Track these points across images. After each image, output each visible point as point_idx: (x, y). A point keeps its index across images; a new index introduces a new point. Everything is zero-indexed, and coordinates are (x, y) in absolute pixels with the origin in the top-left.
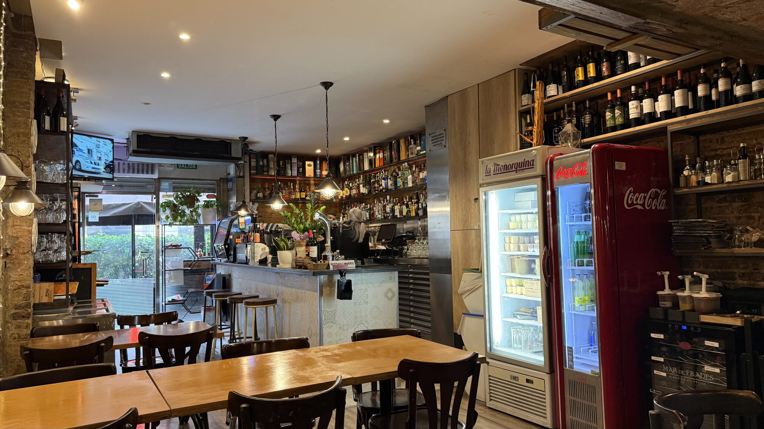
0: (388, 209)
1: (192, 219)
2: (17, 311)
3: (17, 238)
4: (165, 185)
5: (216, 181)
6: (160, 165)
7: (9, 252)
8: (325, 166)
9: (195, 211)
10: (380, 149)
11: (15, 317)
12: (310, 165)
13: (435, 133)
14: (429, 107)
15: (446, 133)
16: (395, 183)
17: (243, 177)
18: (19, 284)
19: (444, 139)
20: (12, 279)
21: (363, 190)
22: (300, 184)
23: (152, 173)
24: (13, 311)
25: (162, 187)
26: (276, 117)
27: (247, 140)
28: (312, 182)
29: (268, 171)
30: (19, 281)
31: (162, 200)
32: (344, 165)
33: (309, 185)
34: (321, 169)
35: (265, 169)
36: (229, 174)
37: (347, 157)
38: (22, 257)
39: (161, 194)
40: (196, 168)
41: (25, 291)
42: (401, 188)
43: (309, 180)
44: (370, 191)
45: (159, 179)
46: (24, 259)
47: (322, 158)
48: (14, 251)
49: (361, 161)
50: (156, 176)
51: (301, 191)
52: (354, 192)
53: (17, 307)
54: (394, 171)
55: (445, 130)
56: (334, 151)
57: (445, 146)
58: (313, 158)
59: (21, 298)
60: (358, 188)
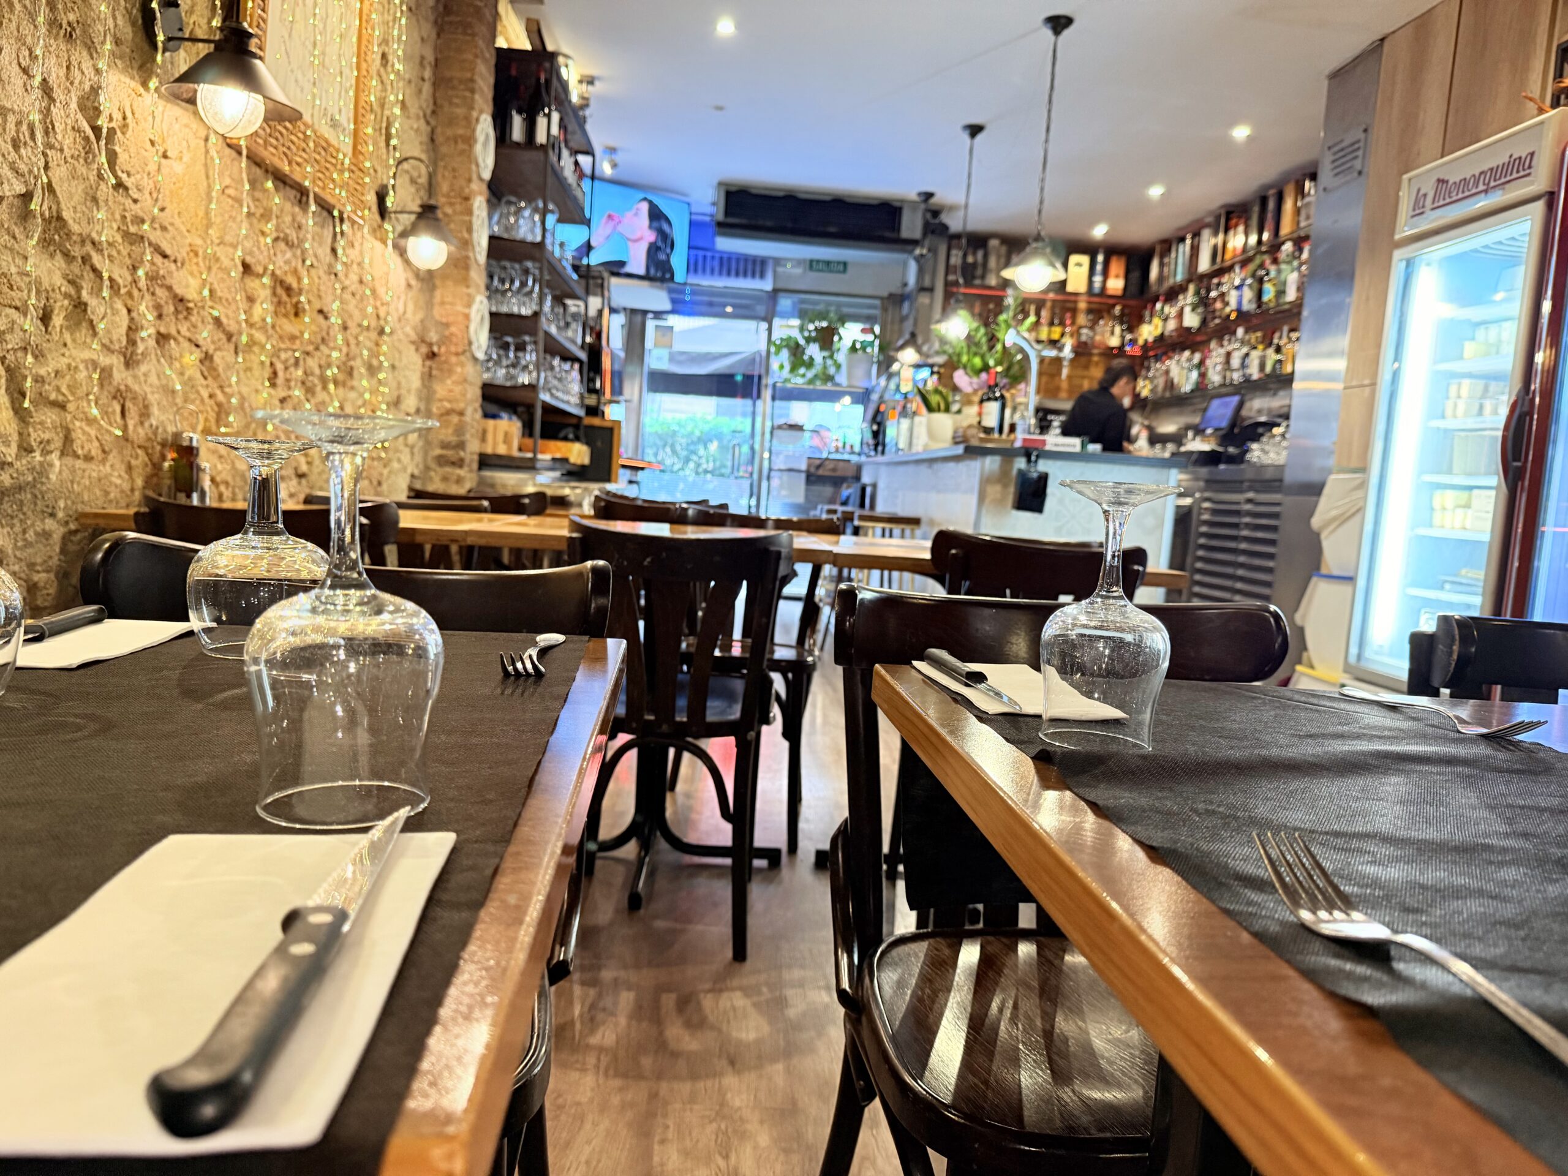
0: (1235, 362)
1: (824, 373)
2: (444, 452)
3: (447, 325)
4: (785, 303)
5: (881, 298)
6: (778, 261)
7: (435, 349)
8: (1117, 267)
9: (831, 357)
10: (1239, 217)
11: (442, 461)
12: (1079, 265)
13: (1342, 141)
14: (1338, 76)
15: (1366, 139)
16: (1259, 294)
17: (931, 290)
18: (447, 405)
19: (1360, 153)
20: (438, 396)
21: (1191, 320)
22: (1053, 308)
23: (762, 276)
24: (438, 452)
25: (779, 308)
26: (975, 130)
27: (933, 200)
28: (1082, 305)
29: (983, 277)
30: (450, 401)
31: (776, 336)
32: (1162, 265)
33: (1074, 311)
34: (1105, 273)
35: (979, 272)
36: (905, 285)
37: (1167, 245)
38: (453, 359)
39: (777, 322)
40: (845, 271)
41: (455, 419)
42: (1272, 305)
43: (1075, 302)
44: (1204, 322)
45: (776, 291)
46: (457, 364)
47: (1112, 250)
48: (443, 349)
49: (1195, 251)
50: (767, 285)
51: (1051, 324)
52: (1172, 325)
53: (445, 446)
54: (1262, 266)
55: (1365, 131)
56: (1139, 233)
57: (1360, 173)
58: (1089, 249)
59: (450, 431)
60: (1180, 315)
